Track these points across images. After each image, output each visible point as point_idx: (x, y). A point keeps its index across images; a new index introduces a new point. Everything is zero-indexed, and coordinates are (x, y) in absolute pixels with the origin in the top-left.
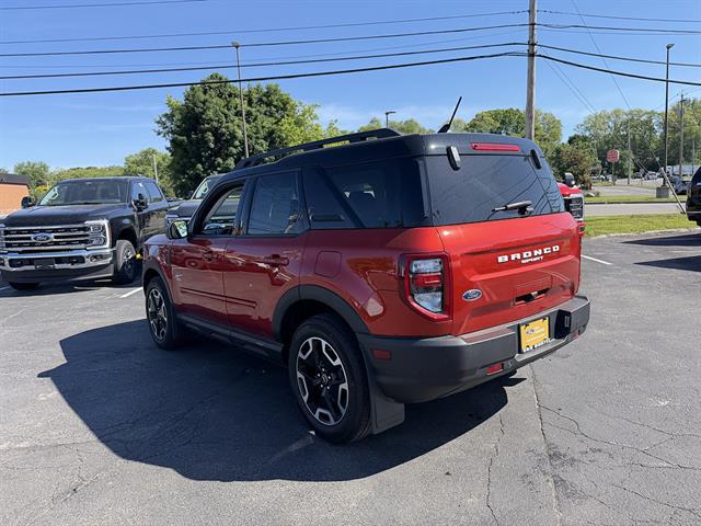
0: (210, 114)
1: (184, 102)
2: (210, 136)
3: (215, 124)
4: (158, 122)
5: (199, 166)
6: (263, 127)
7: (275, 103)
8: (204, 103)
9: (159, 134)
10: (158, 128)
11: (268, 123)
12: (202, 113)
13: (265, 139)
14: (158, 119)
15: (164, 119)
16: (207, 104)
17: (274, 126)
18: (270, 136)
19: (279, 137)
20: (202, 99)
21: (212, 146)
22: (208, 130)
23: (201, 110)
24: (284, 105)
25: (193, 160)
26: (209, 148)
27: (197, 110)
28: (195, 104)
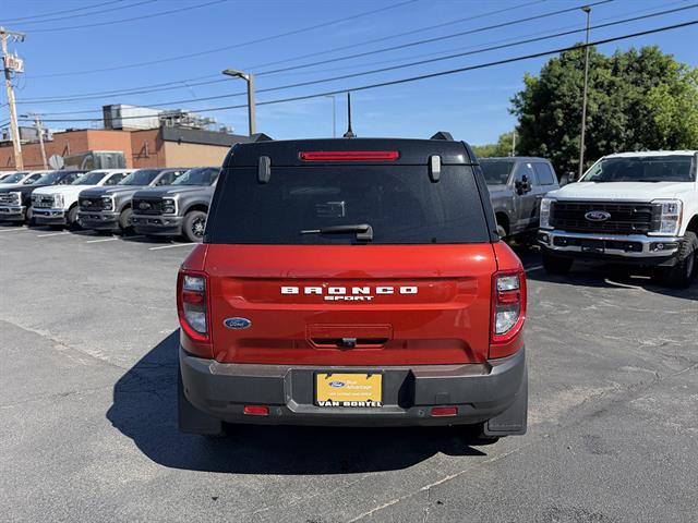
0: (564, 88)
1: (539, 78)
2: (560, 113)
3: (568, 99)
4: (512, 101)
5: (544, 146)
6: (625, 98)
7: (650, 68)
8: (558, 78)
9: (512, 112)
10: (512, 106)
11: (634, 93)
12: (556, 89)
13: (625, 112)
14: (513, 98)
15: (519, 98)
16: (563, 78)
17: (641, 97)
18: (633, 109)
19: (645, 108)
20: (557, 74)
21: (560, 123)
22: (560, 106)
23: (555, 86)
24: (662, 69)
25: (537, 139)
26: (557, 127)
27: (550, 86)
28: (549, 80)
